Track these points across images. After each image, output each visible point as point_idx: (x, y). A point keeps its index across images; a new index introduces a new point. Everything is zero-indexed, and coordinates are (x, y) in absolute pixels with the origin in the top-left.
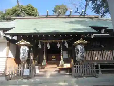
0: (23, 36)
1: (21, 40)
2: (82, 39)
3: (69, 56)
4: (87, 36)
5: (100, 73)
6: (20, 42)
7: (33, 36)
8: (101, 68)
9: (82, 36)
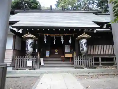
0: (29, 29)
1: (27, 33)
2: (85, 33)
3: (72, 50)
4: (90, 30)
5: (100, 65)
6: (26, 35)
7: (38, 30)
8: (102, 61)
9: (85, 30)
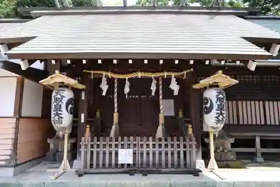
0: (56, 60)
1: (55, 73)
2: (221, 72)
6: (49, 78)
7: (84, 62)
8: (262, 147)
9: (223, 65)
